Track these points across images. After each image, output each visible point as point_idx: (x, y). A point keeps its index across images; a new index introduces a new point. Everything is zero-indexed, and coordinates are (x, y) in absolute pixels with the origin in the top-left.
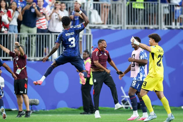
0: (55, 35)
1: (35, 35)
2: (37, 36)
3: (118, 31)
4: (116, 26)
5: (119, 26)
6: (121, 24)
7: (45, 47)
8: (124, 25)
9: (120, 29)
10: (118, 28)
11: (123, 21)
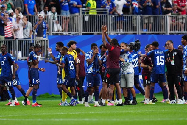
0: (18, 41)
1: (2, 41)
2: (5, 41)
3: (76, 36)
4: (74, 33)
5: (77, 32)
6: (78, 31)
7: (11, 50)
8: (80, 32)
9: (77, 35)
10: (76, 34)
11: (79, 29)
